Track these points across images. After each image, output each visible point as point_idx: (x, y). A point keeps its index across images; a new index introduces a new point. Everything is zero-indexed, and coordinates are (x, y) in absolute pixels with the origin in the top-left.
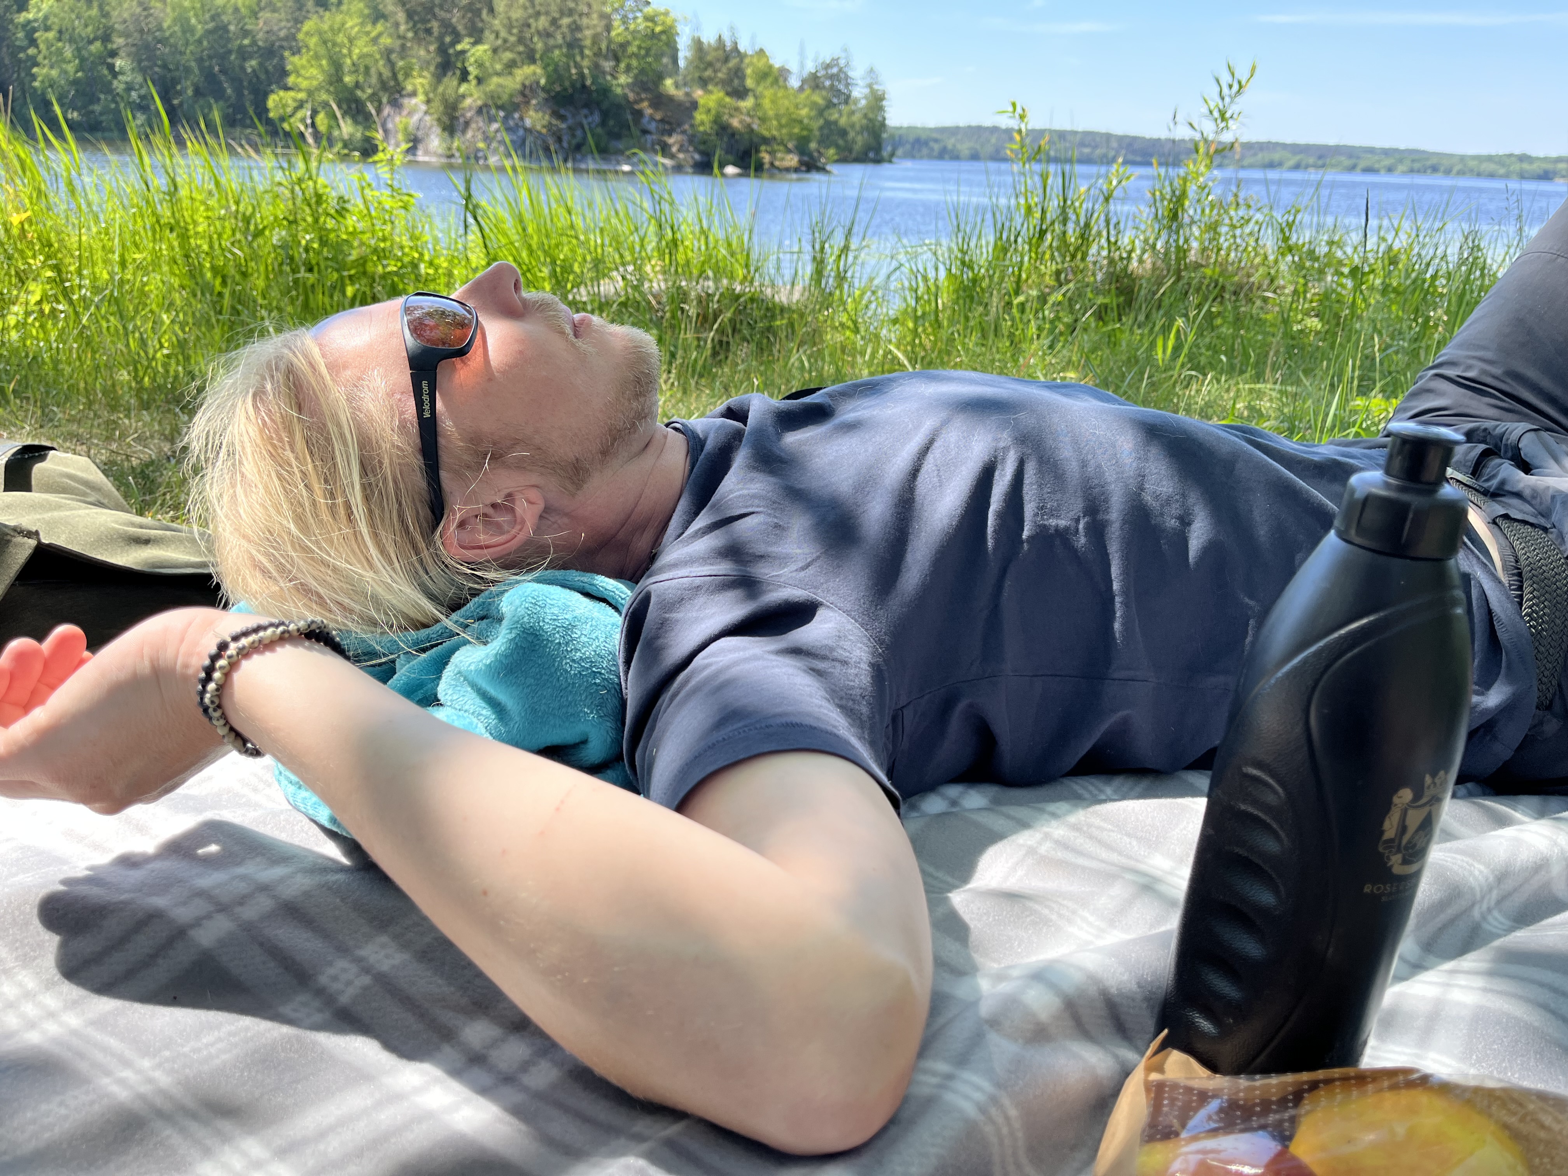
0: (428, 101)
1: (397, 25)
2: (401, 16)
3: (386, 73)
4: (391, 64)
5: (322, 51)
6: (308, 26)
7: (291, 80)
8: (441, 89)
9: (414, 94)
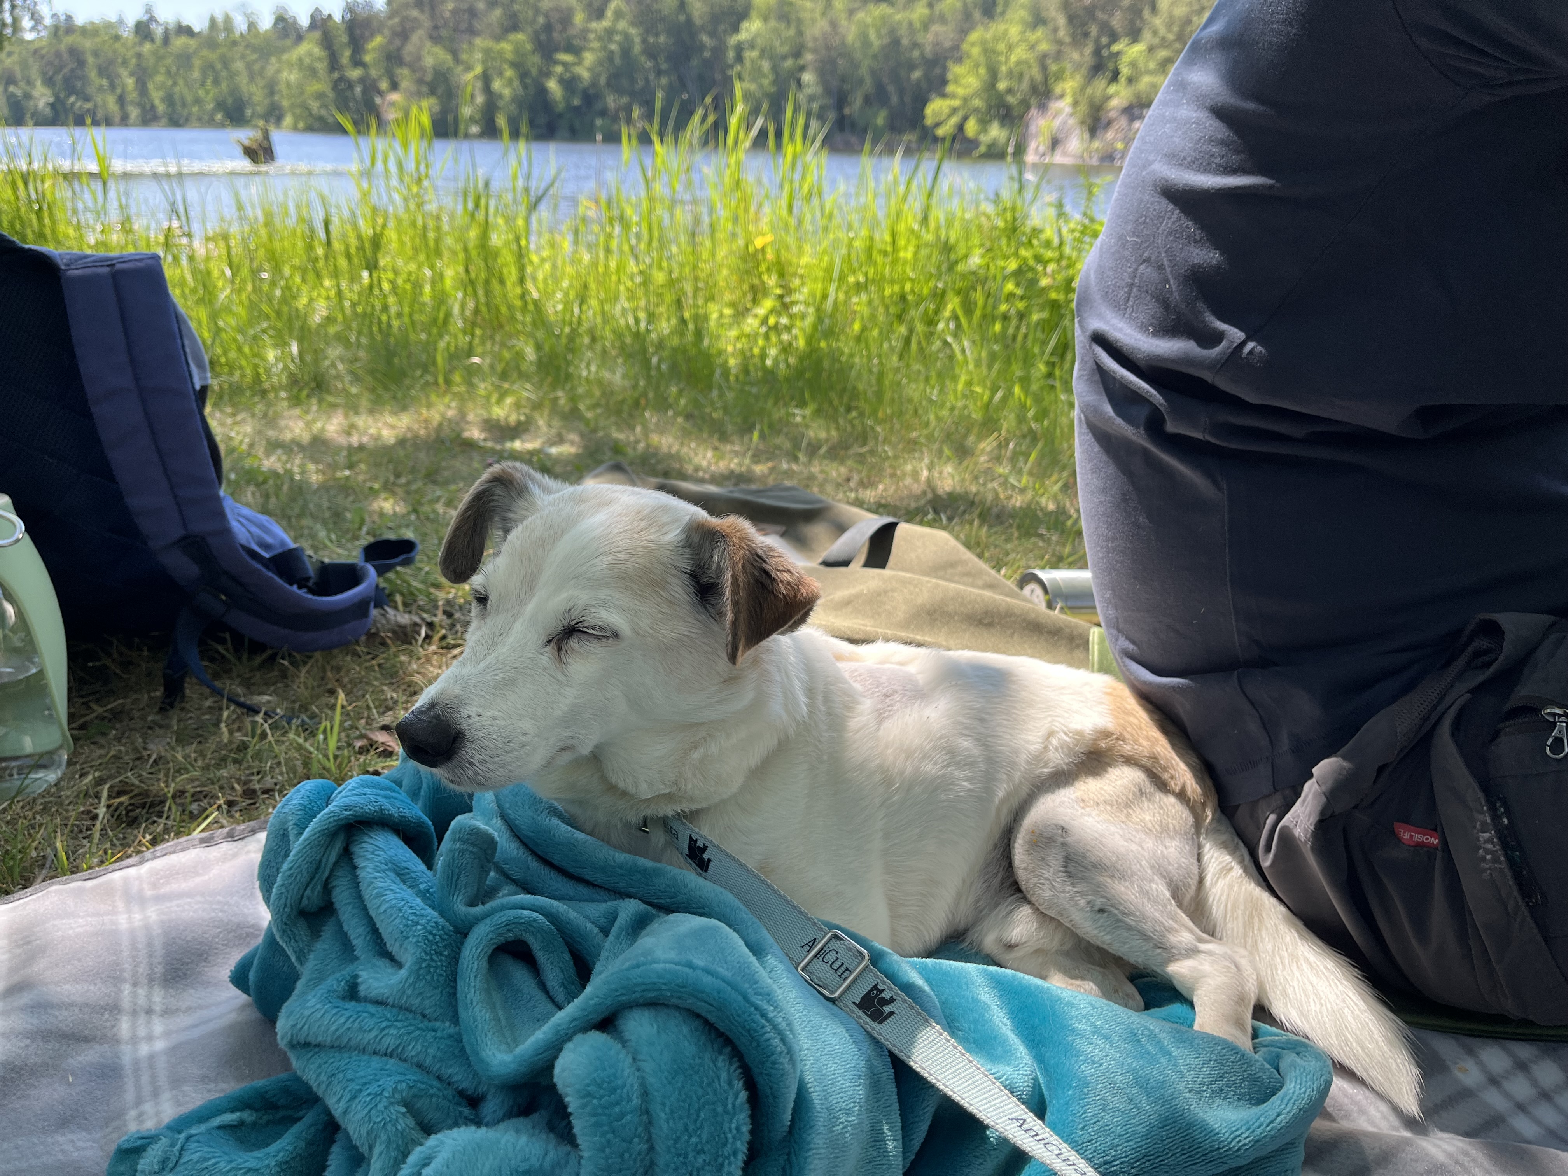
0: (1075, 104)
1: (1055, 30)
2: (1062, 21)
3: (1039, 77)
4: (1044, 68)
5: (982, 60)
6: (974, 36)
7: (950, 88)
8: (1089, 91)
9: (1062, 96)
